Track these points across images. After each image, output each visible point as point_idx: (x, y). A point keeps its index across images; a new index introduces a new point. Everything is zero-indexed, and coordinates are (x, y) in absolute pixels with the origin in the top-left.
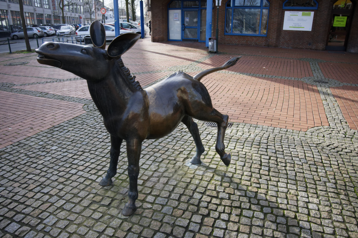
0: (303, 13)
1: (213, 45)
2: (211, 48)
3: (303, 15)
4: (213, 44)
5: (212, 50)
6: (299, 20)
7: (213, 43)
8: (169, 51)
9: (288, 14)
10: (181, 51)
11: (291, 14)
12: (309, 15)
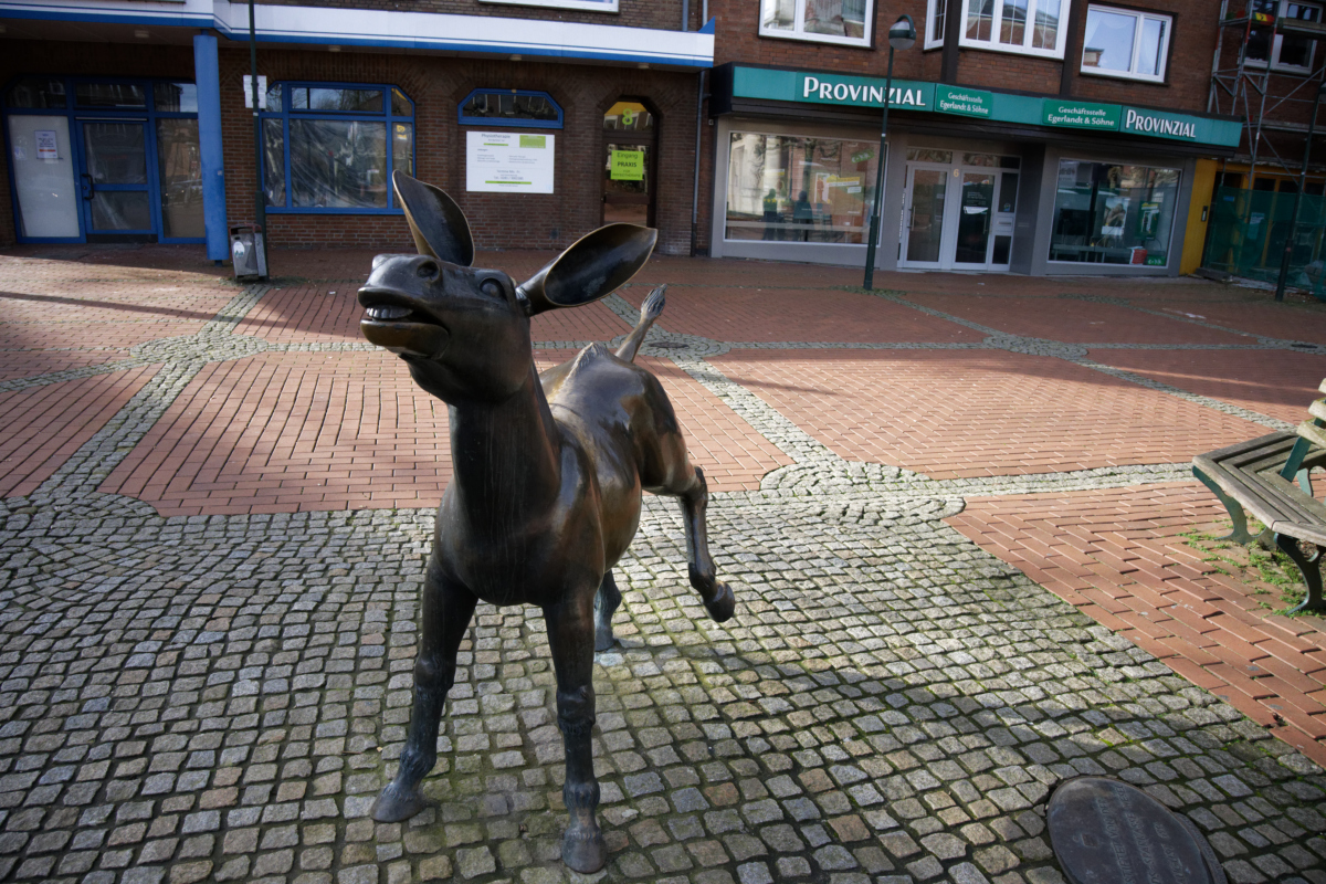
0: (522, 138)
1: (252, 252)
2: (247, 265)
3: (523, 143)
4: (253, 247)
5: (250, 271)
6: (513, 159)
7: (250, 244)
8: (61, 285)
9: (477, 142)
10: (115, 280)
11: (486, 140)
12: (542, 144)
